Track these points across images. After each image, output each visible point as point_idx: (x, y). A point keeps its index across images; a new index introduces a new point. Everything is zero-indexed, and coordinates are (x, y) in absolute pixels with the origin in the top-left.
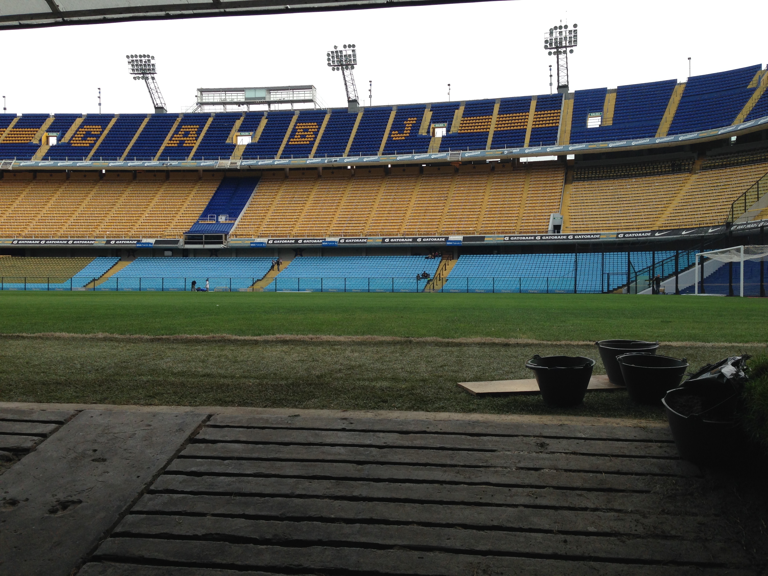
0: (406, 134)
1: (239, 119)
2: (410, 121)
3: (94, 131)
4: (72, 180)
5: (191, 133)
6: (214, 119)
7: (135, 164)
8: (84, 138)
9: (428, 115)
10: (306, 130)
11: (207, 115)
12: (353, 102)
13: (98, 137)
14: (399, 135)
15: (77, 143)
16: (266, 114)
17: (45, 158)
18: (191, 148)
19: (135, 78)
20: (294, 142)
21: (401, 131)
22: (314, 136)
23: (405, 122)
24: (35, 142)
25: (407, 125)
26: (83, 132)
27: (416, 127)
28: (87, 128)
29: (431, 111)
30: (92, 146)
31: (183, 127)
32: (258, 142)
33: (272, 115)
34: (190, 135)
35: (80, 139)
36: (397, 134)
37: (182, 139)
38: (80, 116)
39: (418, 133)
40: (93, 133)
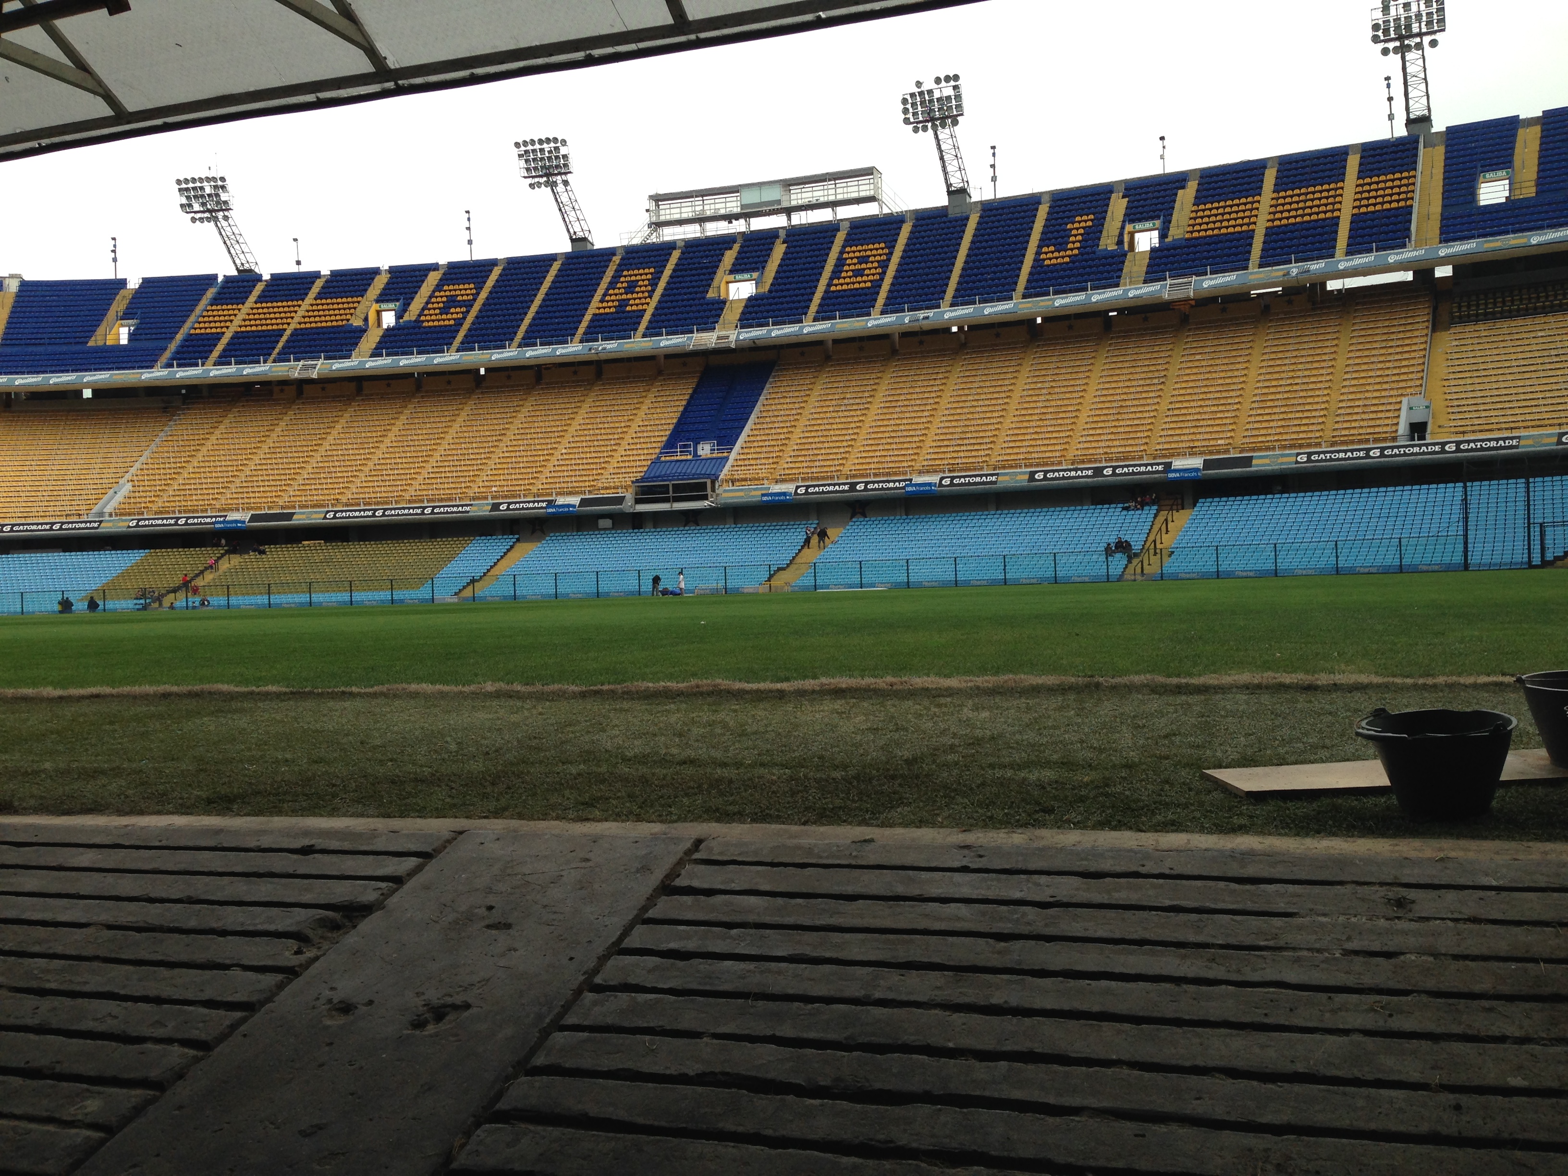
0: (1072, 249)
1: (731, 249)
2: (1079, 222)
3: (463, 295)
4: (427, 392)
5: (640, 283)
6: (682, 253)
7: (538, 352)
8: (445, 310)
9: (1118, 206)
10: (863, 260)
11: (670, 246)
12: (958, 194)
13: (469, 305)
14: (1056, 254)
15: (432, 320)
16: (782, 234)
17: (376, 353)
18: (641, 314)
19: (532, 186)
20: (842, 285)
21: (1060, 244)
22: (879, 270)
23: (1069, 226)
24: (357, 322)
25: (1074, 232)
26: (441, 297)
27: (1094, 233)
28: (450, 289)
29: (1123, 197)
30: (459, 323)
31: (625, 273)
32: (770, 291)
33: (795, 235)
34: (637, 289)
35: (437, 311)
36: (1052, 252)
37: (624, 297)
38: (435, 267)
39: (1098, 245)
40: (459, 298)
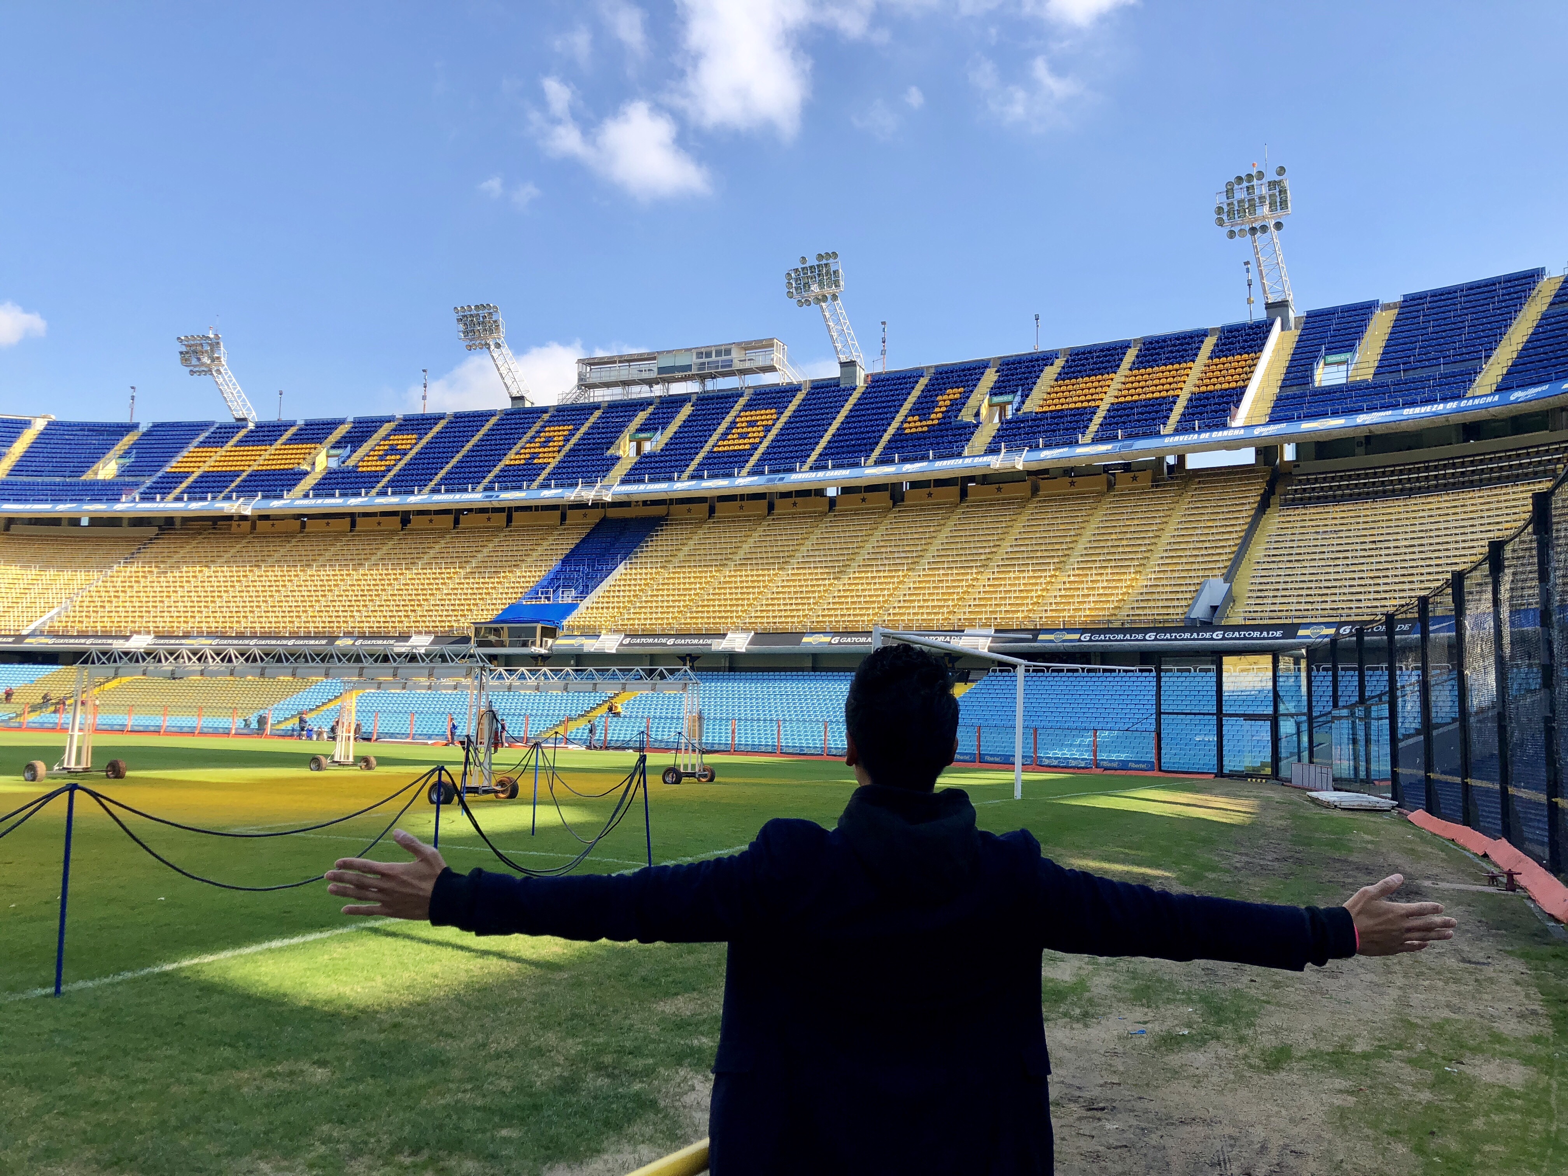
0: (933, 420)
1: (644, 410)
2: (949, 394)
3: (402, 444)
4: (357, 530)
5: (555, 439)
6: (603, 413)
7: (442, 498)
8: (382, 458)
9: (989, 380)
10: (751, 424)
11: (596, 407)
12: (848, 366)
13: (405, 453)
14: (918, 424)
15: (367, 466)
16: (694, 398)
17: (312, 495)
18: (545, 466)
19: (468, 347)
20: (725, 447)
21: (925, 414)
22: (762, 434)
23: (939, 398)
24: (305, 467)
25: (941, 403)
26: (385, 446)
27: (957, 406)
28: (396, 440)
29: (997, 372)
30: (389, 469)
31: (547, 429)
32: (662, 450)
33: (704, 400)
34: (551, 444)
35: (375, 458)
36: (916, 422)
37: (536, 450)
38: (389, 420)
39: (956, 417)
40: (399, 447)
